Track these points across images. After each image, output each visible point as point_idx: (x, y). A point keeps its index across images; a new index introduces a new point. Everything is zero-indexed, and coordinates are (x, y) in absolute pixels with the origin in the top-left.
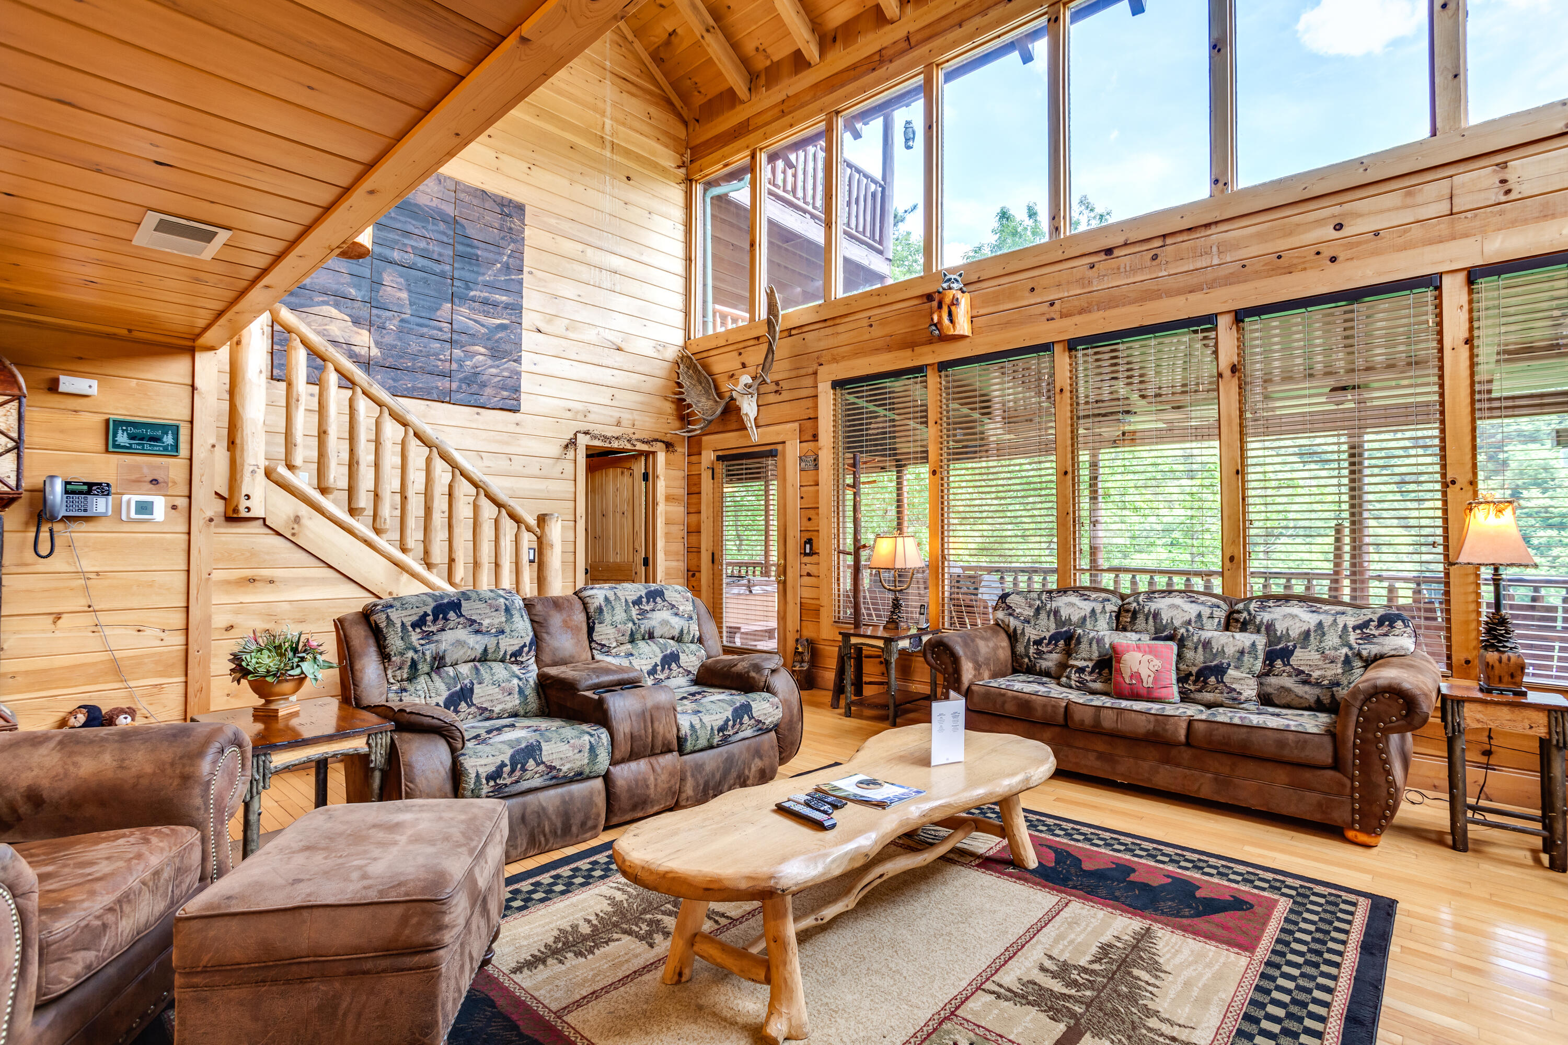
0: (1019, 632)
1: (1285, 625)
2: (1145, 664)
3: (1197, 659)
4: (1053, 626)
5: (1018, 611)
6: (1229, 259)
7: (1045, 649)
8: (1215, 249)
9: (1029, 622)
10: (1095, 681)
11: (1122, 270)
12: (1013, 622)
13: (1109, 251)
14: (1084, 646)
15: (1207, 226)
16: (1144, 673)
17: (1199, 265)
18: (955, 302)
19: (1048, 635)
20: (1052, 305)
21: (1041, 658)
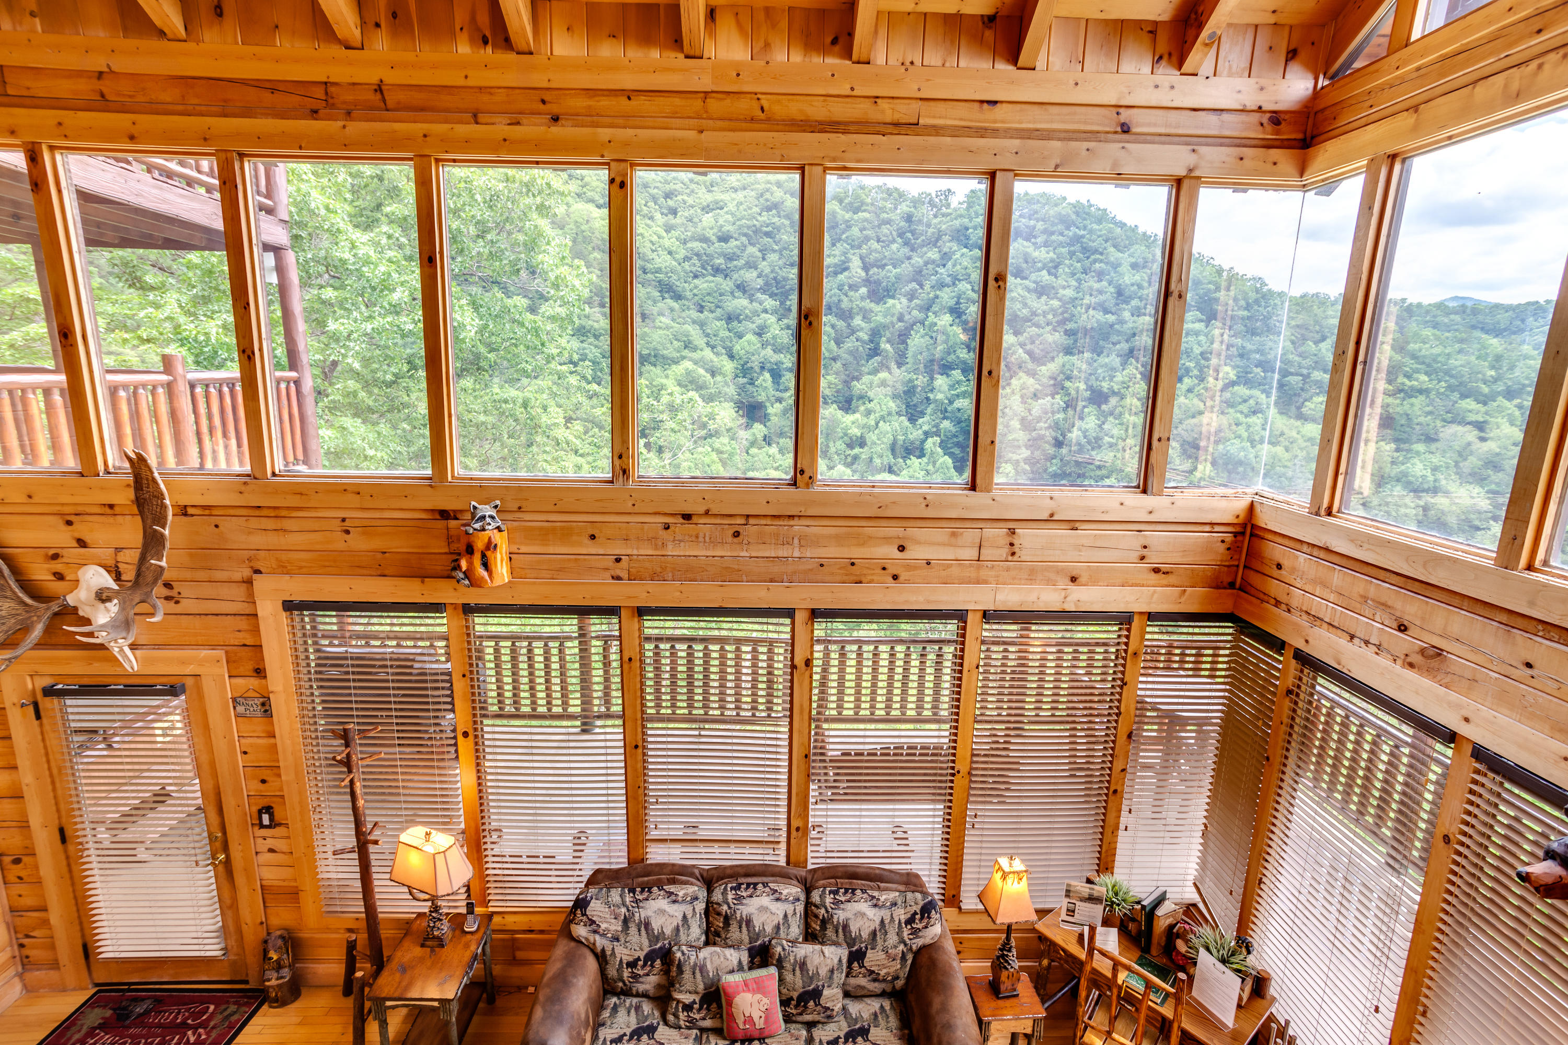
0: (608, 953)
1: (858, 926)
2: (756, 1005)
3: (797, 982)
4: (646, 943)
5: (603, 926)
6: (808, 555)
7: (641, 972)
8: (796, 541)
9: (618, 940)
10: (704, 1019)
11: (701, 539)
12: (600, 942)
13: (687, 517)
14: (687, 975)
15: (791, 517)
16: (756, 1015)
17: (780, 554)
18: (490, 546)
19: (642, 955)
20: (618, 560)
21: (638, 982)
